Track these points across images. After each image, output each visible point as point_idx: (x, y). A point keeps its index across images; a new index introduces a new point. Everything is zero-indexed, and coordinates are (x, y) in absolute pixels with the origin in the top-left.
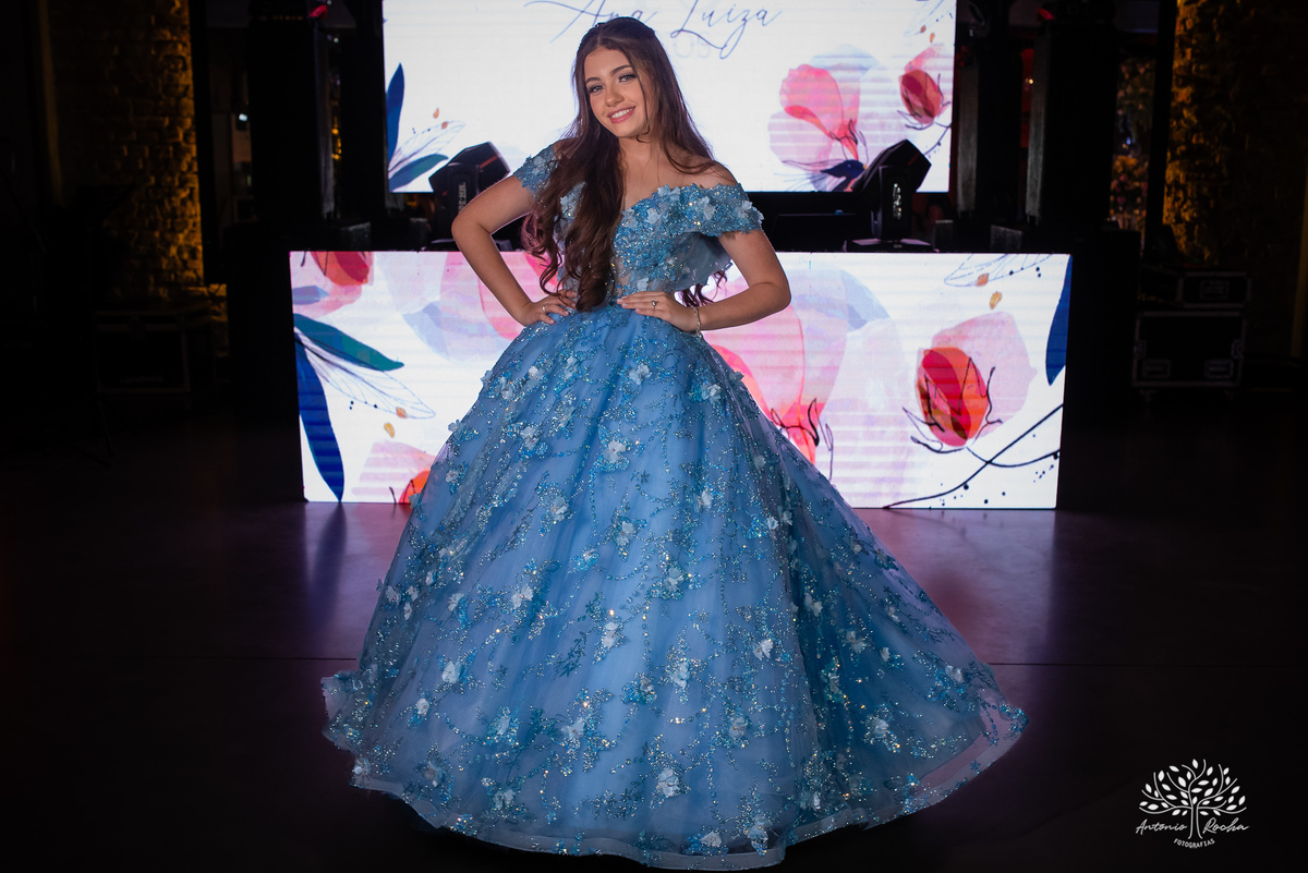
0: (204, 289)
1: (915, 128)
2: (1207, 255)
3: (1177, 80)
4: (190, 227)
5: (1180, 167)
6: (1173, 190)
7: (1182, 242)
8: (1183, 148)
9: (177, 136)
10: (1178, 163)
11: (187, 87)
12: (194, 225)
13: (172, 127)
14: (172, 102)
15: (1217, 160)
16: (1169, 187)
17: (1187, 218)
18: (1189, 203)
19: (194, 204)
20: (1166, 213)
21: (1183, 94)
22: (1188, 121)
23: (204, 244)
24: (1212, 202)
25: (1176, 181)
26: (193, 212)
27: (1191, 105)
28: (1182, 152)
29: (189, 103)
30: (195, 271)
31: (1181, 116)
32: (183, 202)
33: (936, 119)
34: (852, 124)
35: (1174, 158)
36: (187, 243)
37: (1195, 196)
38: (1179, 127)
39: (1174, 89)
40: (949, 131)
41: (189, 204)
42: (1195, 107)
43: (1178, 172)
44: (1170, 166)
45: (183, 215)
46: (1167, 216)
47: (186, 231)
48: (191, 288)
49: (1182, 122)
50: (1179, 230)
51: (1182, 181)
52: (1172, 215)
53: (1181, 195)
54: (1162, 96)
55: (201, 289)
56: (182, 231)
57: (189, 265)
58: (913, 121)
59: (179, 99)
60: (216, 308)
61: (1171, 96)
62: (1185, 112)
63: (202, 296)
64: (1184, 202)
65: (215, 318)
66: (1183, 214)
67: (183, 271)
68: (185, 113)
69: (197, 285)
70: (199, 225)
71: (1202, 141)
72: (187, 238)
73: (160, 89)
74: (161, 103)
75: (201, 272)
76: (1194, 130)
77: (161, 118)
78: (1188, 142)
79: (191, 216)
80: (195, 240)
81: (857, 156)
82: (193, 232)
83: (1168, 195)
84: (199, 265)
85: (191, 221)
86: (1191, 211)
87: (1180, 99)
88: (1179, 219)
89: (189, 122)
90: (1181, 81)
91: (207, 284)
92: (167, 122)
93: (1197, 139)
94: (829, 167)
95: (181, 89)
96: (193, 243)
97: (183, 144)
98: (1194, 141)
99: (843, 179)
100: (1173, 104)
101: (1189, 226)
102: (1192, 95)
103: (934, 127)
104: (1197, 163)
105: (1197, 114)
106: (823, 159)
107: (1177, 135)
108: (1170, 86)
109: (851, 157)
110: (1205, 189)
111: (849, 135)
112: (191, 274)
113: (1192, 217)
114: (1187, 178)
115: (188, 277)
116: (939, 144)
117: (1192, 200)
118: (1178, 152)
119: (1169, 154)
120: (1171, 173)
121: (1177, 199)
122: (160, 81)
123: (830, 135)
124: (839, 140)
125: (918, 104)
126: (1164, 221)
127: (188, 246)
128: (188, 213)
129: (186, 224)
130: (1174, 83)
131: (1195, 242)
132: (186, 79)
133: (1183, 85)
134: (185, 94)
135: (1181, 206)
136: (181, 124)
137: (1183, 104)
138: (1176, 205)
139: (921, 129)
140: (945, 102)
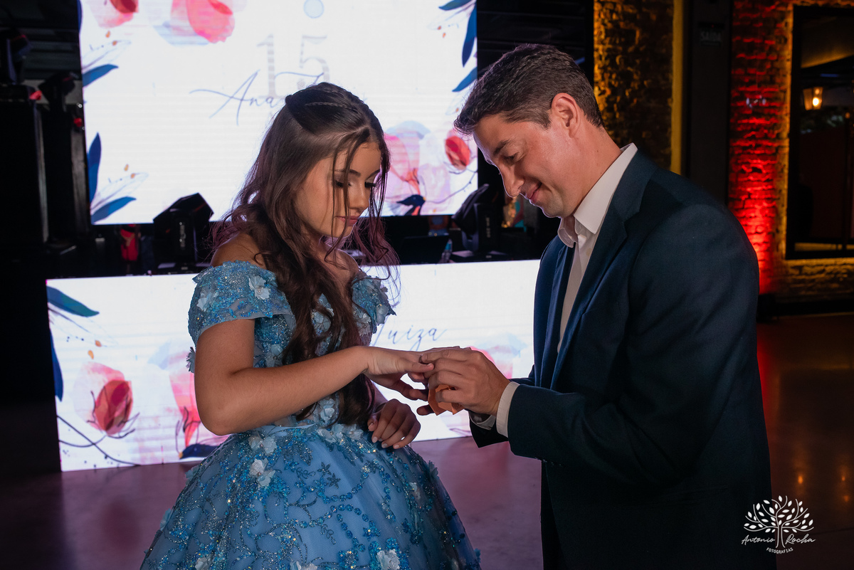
1: (455, 173)
33: (468, 167)
34: (415, 170)
40: (476, 175)
58: (453, 168)
81: (419, 191)
94: (402, 199)
99: (411, 207)
103: (467, 172)
106: (398, 194)
109: (415, 192)
111: (414, 178)
116: (470, 183)
123: (402, 178)
124: (407, 181)
125: (456, 157)
139: (459, 174)
140: (473, 156)
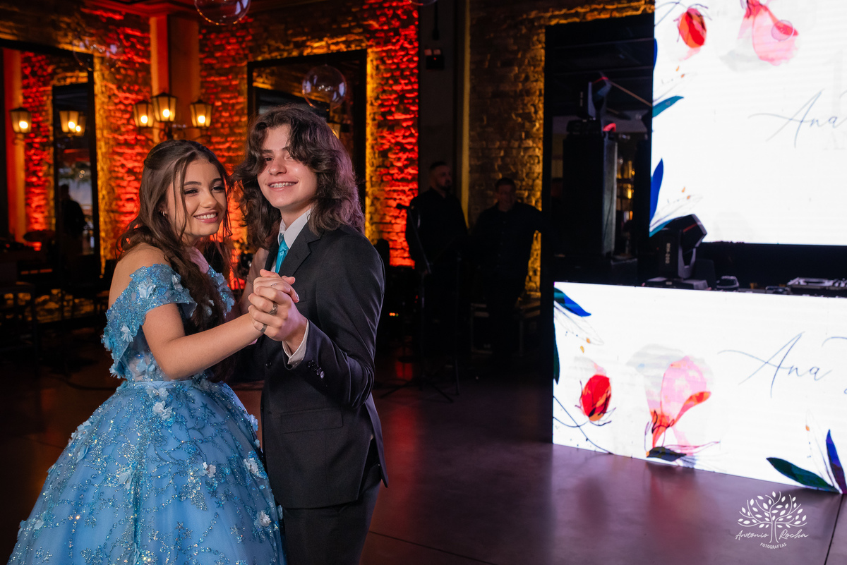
9: (531, 202)
11: (539, 174)
12: (537, 255)
13: (529, 197)
14: (530, 183)
19: (537, 243)
23: (542, 266)
26: (537, 248)
29: (539, 182)
30: (536, 283)
48: (532, 293)
55: (538, 294)
57: (532, 279)
59: (534, 180)
67: (528, 282)
68: (537, 189)
69: (536, 291)
70: (539, 256)
73: (524, 175)
74: (524, 183)
75: (538, 284)
80: (537, 264)
82: (536, 260)
84: (538, 279)
89: (539, 194)
92: (526, 194)
95: (536, 175)
96: (535, 266)
112: (533, 285)
115: (531, 287)
122: (524, 170)
132: (538, 169)
134: (537, 178)
136: (534, 195)
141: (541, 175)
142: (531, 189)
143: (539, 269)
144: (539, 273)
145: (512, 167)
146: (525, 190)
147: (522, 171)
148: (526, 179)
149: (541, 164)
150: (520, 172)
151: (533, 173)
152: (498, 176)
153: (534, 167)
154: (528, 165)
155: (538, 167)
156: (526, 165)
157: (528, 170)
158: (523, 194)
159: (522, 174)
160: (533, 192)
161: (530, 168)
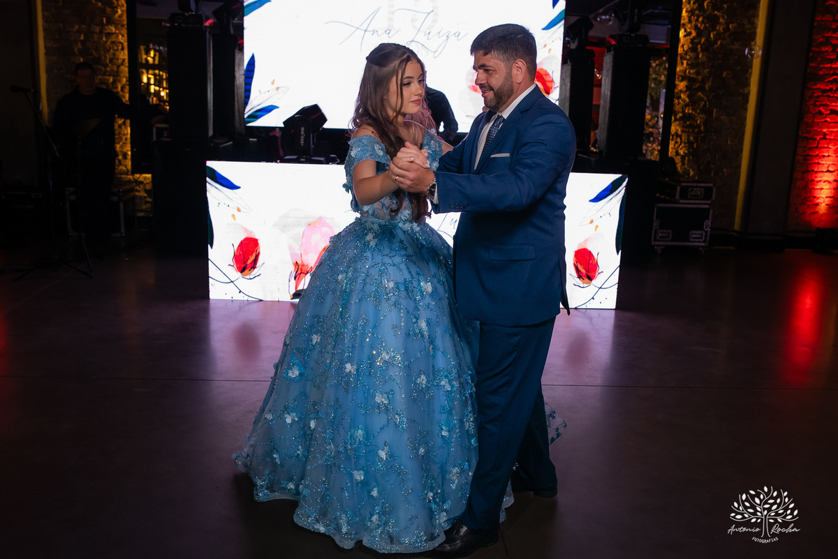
0: (131, 177)
2: (692, 173)
3: (678, 78)
4: (124, 140)
5: (679, 125)
6: (675, 137)
7: (679, 166)
8: (681, 115)
9: (117, 88)
10: (677, 123)
11: (124, 60)
12: (126, 140)
13: (114, 82)
14: (115, 68)
15: (699, 122)
16: (673, 136)
17: (682, 153)
18: (683, 145)
20: (670, 150)
21: (682, 85)
22: (684, 100)
23: (132, 151)
24: (695, 145)
25: (676, 134)
26: (126, 132)
27: (686, 92)
28: (680, 117)
29: (125, 69)
30: (126, 166)
31: (680, 97)
32: (120, 126)
35: (676, 120)
36: (122, 150)
37: (686, 141)
38: (679, 103)
39: (677, 82)
41: (123, 127)
42: (688, 93)
43: (677, 128)
44: (673, 124)
45: (119, 134)
46: (671, 152)
47: (121, 143)
48: (123, 176)
49: (680, 100)
50: (678, 160)
51: (679, 133)
52: (674, 151)
53: (679, 140)
54: (670, 85)
55: (129, 176)
56: (118, 143)
57: (122, 163)
59: (118, 67)
60: (138, 188)
61: (675, 86)
62: (682, 95)
63: (130, 181)
64: (680, 144)
65: (137, 193)
66: (679, 151)
67: (118, 166)
68: (122, 75)
69: (127, 174)
70: (129, 140)
71: (691, 111)
72: (121, 147)
73: (108, 61)
74: (108, 69)
75: (129, 167)
76: (687, 105)
77: (108, 77)
78: (683, 112)
79: (124, 135)
80: (126, 148)
82: (125, 143)
83: (672, 140)
84: (129, 163)
85: (124, 137)
86: (684, 149)
87: (680, 88)
88: (677, 154)
89: (124, 80)
90: (680, 78)
91: (133, 173)
92: (111, 79)
93: (688, 110)
95: (120, 61)
96: (125, 150)
97: (121, 93)
98: (686, 111)
100: (676, 91)
101: (683, 158)
102: (687, 86)
104: (688, 123)
105: (689, 97)
107: (677, 108)
108: (675, 81)
110: (692, 138)
112: (123, 168)
113: (684, 153)
114: (682, 131)
115: (121, 170)
117: (685, 143)
118: (678, 117)
119: (673, 118)
120: (675, 128)
121: (676, 142)
122: (108, 56)
126: (670, 154)
127: (122, 152)
128: (122, 133)
129: (121, 139)
130: (677, 79)
131: (686, 166)
132: (123, 56)
133: (682, 81)
134: (122, 64)
135: (679, 147)
136: (120, 81)
137: (681, 91)
138: (676, 146)
140: (556, 86)
141: (127, 61)
142: (116, 75)
143: (129, 153)
144: (129, 157)
145: (94, 52)
146: (110, 75)
147: (106, 57)
148: (110, 65)
149: (126, 52)
150: (103, 58)
151: (118, 59)
152: (80, 60)
153: (118, 53)
154: (112, 51)
155: (122, 53)
156: (109, 51)
157: (111, 57)
158: (109, 80)
159: (106, 59)
160: (118, 78)
161: (114, 54)
